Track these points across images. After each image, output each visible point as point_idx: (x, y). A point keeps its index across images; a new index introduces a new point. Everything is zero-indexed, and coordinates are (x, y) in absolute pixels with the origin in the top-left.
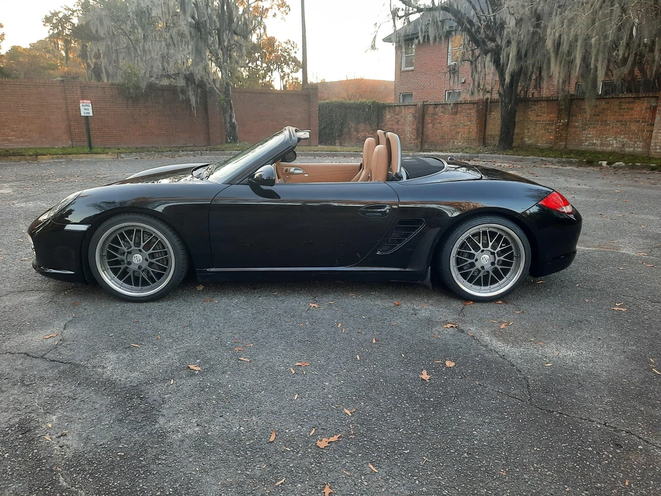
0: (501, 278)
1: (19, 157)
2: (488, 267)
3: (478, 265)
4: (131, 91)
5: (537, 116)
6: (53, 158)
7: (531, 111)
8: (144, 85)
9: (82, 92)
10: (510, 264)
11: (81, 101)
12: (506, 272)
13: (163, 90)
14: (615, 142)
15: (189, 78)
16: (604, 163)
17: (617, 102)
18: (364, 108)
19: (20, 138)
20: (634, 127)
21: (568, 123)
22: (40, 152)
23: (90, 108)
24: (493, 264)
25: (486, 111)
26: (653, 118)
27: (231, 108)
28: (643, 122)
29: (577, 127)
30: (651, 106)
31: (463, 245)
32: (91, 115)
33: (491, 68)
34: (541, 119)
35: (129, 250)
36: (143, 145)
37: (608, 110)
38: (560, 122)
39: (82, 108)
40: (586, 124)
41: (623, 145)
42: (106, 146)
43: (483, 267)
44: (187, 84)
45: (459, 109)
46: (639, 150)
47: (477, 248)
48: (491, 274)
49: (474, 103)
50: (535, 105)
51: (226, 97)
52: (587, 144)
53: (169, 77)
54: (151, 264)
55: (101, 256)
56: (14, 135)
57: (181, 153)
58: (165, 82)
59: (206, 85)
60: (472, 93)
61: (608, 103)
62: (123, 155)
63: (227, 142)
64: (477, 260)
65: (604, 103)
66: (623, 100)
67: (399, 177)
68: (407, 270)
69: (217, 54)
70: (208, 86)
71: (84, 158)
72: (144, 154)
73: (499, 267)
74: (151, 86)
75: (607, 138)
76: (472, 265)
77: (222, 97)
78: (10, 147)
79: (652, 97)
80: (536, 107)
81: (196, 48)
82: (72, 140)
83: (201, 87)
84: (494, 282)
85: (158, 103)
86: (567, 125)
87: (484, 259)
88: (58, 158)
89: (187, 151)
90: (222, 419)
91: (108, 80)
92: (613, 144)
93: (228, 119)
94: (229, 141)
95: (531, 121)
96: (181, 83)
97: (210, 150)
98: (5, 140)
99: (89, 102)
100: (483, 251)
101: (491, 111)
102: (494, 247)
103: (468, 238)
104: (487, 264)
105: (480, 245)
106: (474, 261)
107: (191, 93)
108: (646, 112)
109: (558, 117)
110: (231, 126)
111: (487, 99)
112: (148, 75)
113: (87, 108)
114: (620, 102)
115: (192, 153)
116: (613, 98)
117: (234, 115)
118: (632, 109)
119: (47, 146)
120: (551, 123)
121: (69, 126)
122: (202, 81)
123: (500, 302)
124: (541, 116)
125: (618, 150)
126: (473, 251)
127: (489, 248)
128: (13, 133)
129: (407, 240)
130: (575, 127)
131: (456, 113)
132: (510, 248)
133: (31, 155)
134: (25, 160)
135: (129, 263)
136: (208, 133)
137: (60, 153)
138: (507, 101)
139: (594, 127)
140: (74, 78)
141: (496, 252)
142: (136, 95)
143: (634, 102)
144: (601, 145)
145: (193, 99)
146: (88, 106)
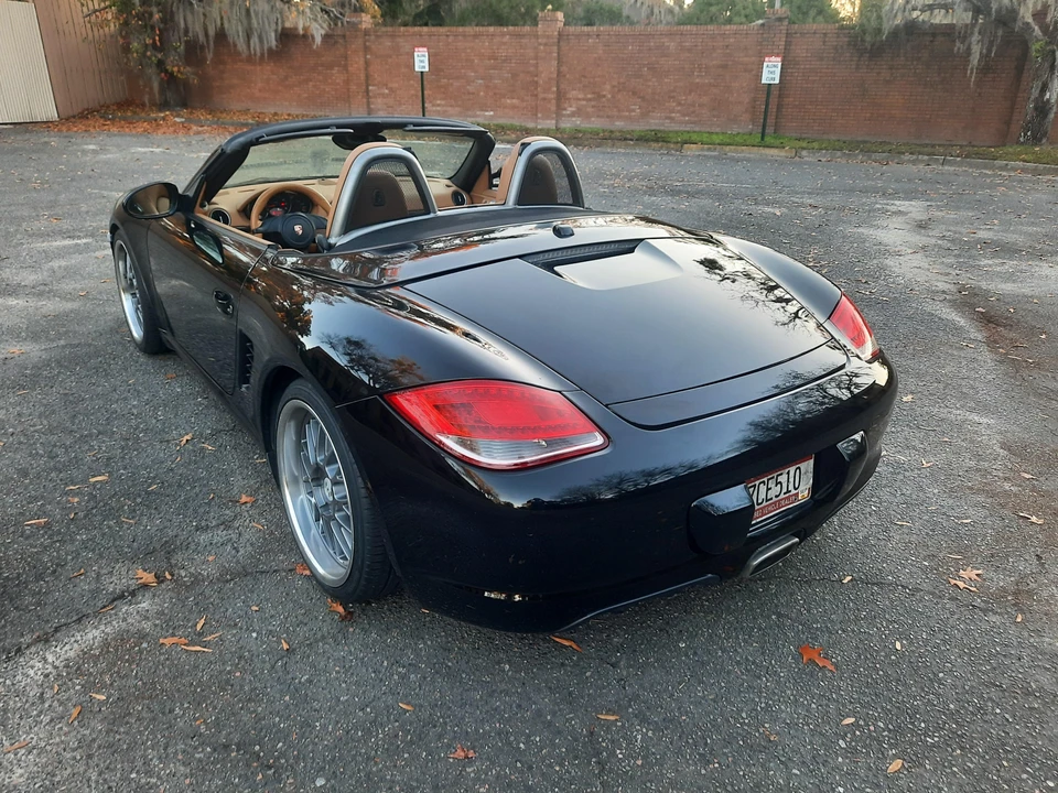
4: (868, 38)
6: (702, 150)
11: (767, 59)
13: (934, 35)
15: (980, 9)
19: (684, 115)
23: (778, 71)
32: (777, 81)
36: (867, 139)
39: (765, 71)
42: (804, 136)
44: (975, 18)
51: (1048, 43)
53: (946, 7)
56: (679, 112)
57: (907, 157)
58: (939, 19)
59: (1014, 20)
62: (804, 153)
63: (1018, 142)
71: (747, 152)
72: (839, 153)
74: (911, 28)
77: (1041, 43)
82: (754, 123)
83: (1005, 24)
85: (918, 59)
89: (920, 153)
93: (1035, 93)
94: (1022, 139)
97: (967, 157)
98: (667, 118)
99: (779, 59)
107: (976, 37)
110: (1036, 108)
113: (773, 69)
115: (926, 157)
121: (755, 100)
134: (667, 148)
136: (1008, 123)
137: (717, 142)
140: (781, 19)
142: (873, 45)
145: (976, 50)
146: (775, 66)
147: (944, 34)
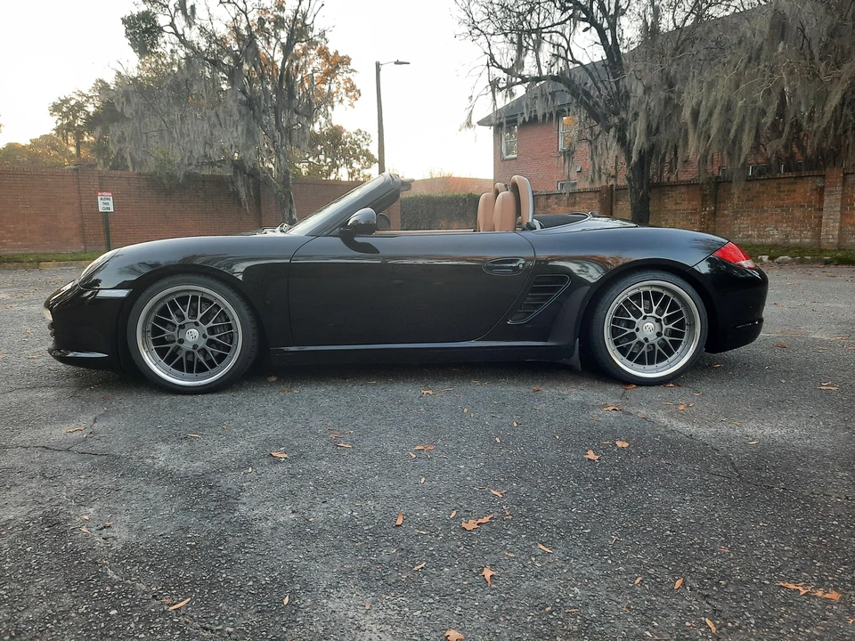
0: (670, 353)
1: (15, 264)
2: (653, 338)
3: (640, 337)
4: (165, 181)
5: (676, 204)
6: (59, 265)
7: (668, 198)
8: (180, 175)
9: (101, 184)
10: (681, 335)
11: (99, 194)
12: (676, 345)
13: (204, 181)
14: (776, 232)
15: (238, 166)
16: (765, 258)
17: (774, 184)
18: (458, 202)
19: (17, 241)
20: (798, 213)
21: (715, 211)
22: (43, 257)
23: (111, 203)
24: (659, 334)
25: (612, 201)
26: (821, 201)
27: (291, 201)
28: (808, 206)
29: (727, 216)
30: (817, 186)
31: (619, 311)
32: (112, 210)
33: (615, 149)
34: (681, 207)
35: (182, 323)
37: (764, 193)
38: (705, 210)
39: (100, 203)
40: (737, 213)
41: (787, 236)
43: (646, 340)
44: (235, 173)
45: (577, 199)
46: (807, 240)
47: (637, 314)
48: (657, 347)
49: (596, 192)
50: (672, 191)
51: (285, 187)
52: (740, 236)
53: (212, 164)
54: (210, 342)
55: (144, 332)
56: (9, 238)
58: (207, 171)
59: (259, 174)
60: (592, 181)
61: (764, 185)
64: (638, 330)
65: (758, 184)
66: (782, 181)
67: (531, 228)
68: (548, 344)
69: (274, 136)
70: (262, 175)
73: (667, 339)
74: (189, 177)
75: (765, 227)
76: (633, 336)
77: (280, 187)
78: (4, 253)
79: (817, 176)
80: (673, 194)
81: (248, 129)
82: (85, 244)
83: (252, 176)
84: (661, 358)
85: (198, 196)
86: (714, 214)
87: (648, 329)
88: (66, 265)
90: (325, 505)
91: (134, 170)
92: (775, 235)
93: (287, 215)
95: (669, 211)
96: (227, 172)
99: (110, 194)
100: (645, 318)
101: (617, 200)
102: (659, 312)
103: (626, 302)
104: (651, 336)
105: (642, 309)
106: (634, 330)
107: (240, 183)
108: (811, 195)
109: (703, 204)
111: (612, 186)
112: (186, 162)
113: (107, 201)
114: (778, 184)
116: (768, 178)
117: (295, 210)
118: (795, 191)
119: (52, 251)
120: (694, 212)
121: (83, 226)
122: (254, 169)
123: (671, 385)
124: (681, 204)
125: (780, 243)
126: (632, 318)
127: (654, 314)
128: (9, 235)
129: (547, 304)
130: (724, 215)
131: (574, 204)
132: (680, 314)
133: (31, 262)
134: (23, 267)
135: (181, 341)
137: (69, 258)
138: (637, 187)
139: (749, 215)
140: (91, 166)
141: (662, 318)
142: (171, 187)
143: (796, 183)
144: (759, 236)
145: (243, 191)
146: (108, 199)
147: (210, 181)
